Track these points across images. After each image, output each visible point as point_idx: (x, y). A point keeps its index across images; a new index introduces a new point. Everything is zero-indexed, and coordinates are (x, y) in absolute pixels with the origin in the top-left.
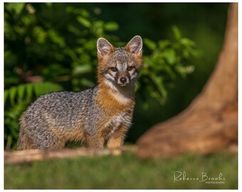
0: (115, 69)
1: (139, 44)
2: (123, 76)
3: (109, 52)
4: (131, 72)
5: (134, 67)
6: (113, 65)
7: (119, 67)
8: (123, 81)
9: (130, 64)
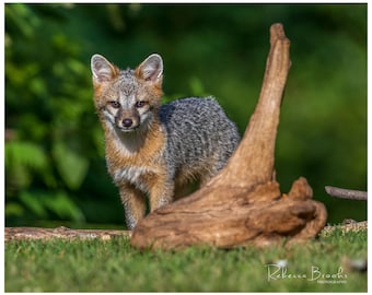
0: (117, 105)
1: (157, 66)
2: (127, 117)
3: (109, 77)
4: (141, 111)
5: (148, 102)
6: (114, 98)
7: (122, 102)
8: (128, 124)
9: (141, 98)
